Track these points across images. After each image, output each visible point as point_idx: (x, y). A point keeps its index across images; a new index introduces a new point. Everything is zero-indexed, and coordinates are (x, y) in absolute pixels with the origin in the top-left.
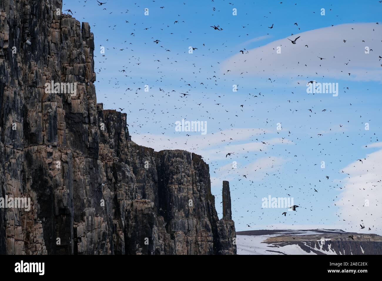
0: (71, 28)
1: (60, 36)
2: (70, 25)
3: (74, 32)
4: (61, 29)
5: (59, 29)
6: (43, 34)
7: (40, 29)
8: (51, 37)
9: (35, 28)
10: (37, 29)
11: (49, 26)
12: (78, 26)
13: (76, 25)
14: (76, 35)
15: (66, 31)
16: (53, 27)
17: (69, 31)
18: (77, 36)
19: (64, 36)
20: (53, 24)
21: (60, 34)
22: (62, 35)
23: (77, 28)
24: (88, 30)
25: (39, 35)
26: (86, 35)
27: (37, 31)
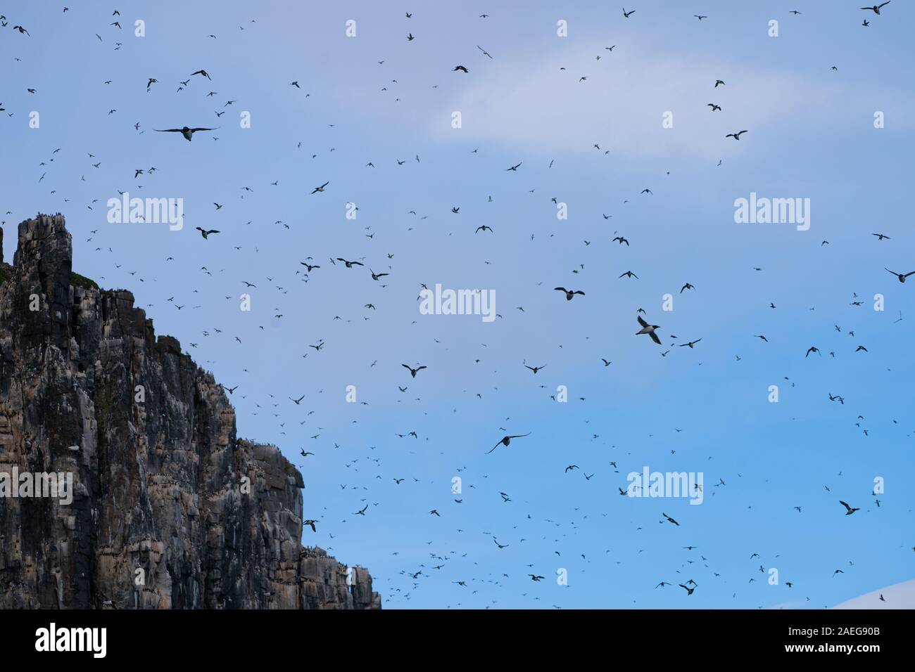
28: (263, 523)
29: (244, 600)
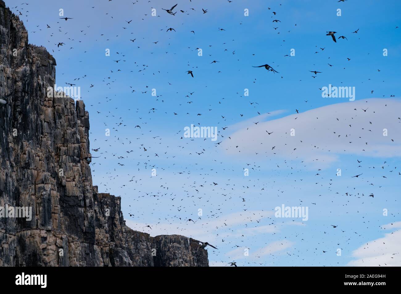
0: (65, 106)
1: (53, 115)
2: (64, 103)
3: (68, 110)
4: (54, 107)
5: (52, 107)
6: (35, 112)
7: (32, 107)
8: (43, 115)
9: (26, 106)
10: (29, 107)
11: (42, 104)
12: (72, 104)
13: (70, 102)
14: (70, 114)
15: (60, 110)
16: (46, 105)
17: (63, 109)
18: (72, 115)
19: (57, 115)
20: (45, 102)
21: (53, 112)
22: (56, 113)
23: (71, 107)
24: (82, 108)
25: (31, 114)
26: (81, 114)
27: (29, 109)
28: (39, 81)
29: (30, 114)
